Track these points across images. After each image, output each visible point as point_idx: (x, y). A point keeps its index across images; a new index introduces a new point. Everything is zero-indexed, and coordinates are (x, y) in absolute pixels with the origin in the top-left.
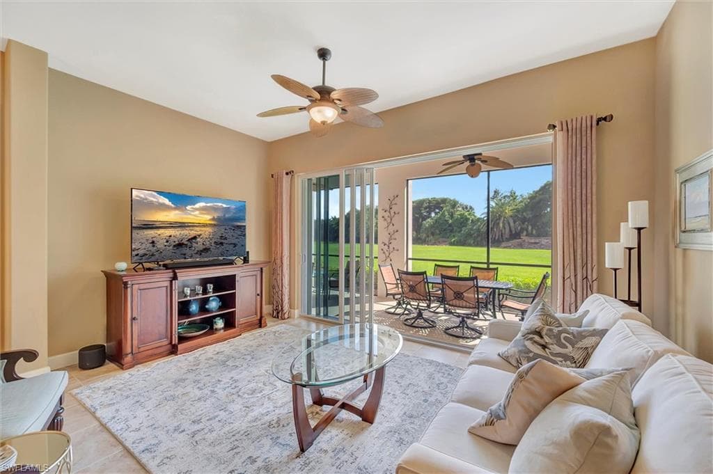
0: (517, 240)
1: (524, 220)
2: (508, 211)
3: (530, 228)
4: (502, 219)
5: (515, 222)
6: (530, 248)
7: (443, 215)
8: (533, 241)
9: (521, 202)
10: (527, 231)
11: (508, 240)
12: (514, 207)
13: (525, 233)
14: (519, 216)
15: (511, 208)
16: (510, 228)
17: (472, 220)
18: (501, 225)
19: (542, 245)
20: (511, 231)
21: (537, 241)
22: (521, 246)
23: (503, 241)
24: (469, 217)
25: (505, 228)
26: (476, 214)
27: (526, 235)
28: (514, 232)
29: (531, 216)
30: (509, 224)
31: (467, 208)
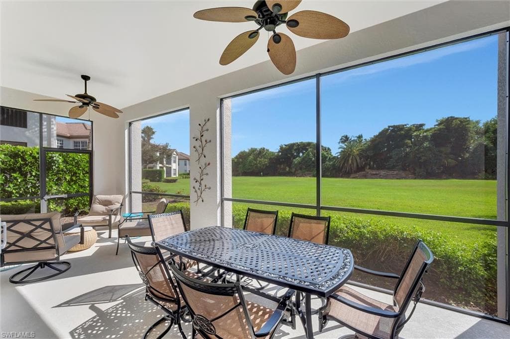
0: (363, 172)
1: (367, 158)
2: (355, 151)
3: (372, 163)
4: (351, 157)
5: (360, 159)
6: (372, 178)
7: (308, 154)
8: (374, 173)
9: (365, 144)
10: (369, 165)
11: (356, 172)
12: (360, 148)
13: (368, 167)
14: (363, 154)
15: (358, 149)
16: (357, 163)
17: (329, 158)
18: (350, 161)
19: (380, 176)
20: (357, 165)
21: (378, 173)
22: (365, 177)
23: (352, 173)
24: (326, 155)
25: (353, 164)
26: (332, 154)
27: (369, 169)
28: (360, 166)
29: (372, 154)
30: (356, 160)
31: (325, 149)
